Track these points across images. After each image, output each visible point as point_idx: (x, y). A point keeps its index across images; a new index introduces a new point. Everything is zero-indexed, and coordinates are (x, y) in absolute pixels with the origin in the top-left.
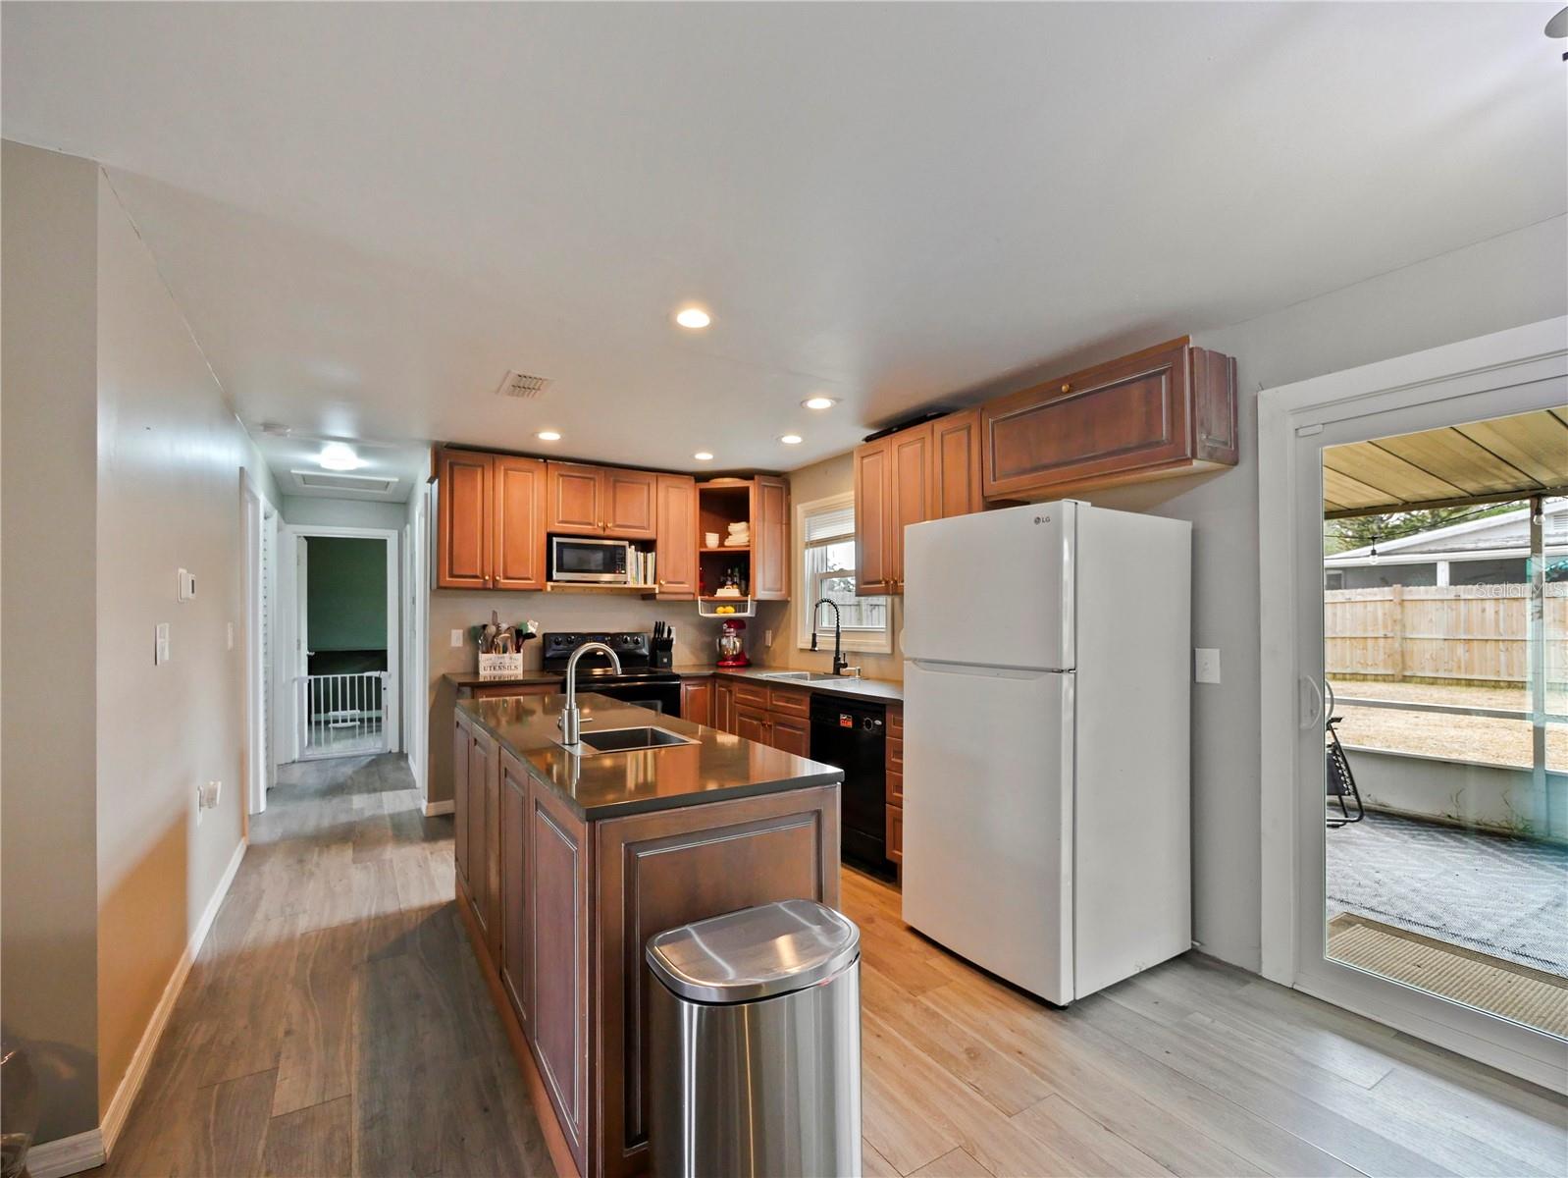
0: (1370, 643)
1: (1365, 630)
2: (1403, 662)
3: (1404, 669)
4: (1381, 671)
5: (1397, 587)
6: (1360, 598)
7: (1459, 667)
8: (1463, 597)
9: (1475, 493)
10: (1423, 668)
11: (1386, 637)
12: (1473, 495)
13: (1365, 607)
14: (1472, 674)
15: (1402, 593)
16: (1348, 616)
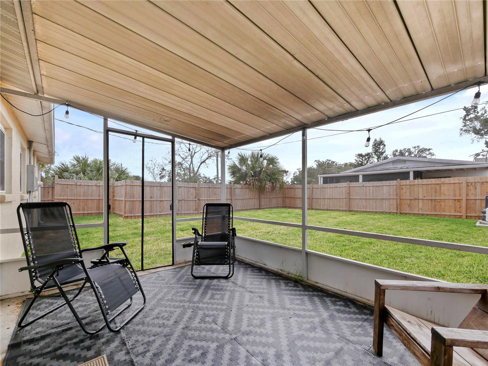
0: (341, 200)
1: (340, 196)
2: (350, 206)
3: (350, 208)
4: (344, 209)
5: (348, 182)
6: (339, 186)
7: (364, 207)
8: (365, 186)
9: (287, 129)
10: (355, 208)
11: (345, 198)
12: (287, 130)
13: (340, 189)
14: (367, 209)
15: (349, 185)
16: (336, 192)
